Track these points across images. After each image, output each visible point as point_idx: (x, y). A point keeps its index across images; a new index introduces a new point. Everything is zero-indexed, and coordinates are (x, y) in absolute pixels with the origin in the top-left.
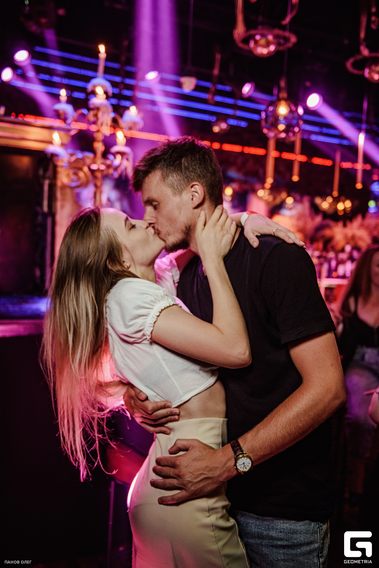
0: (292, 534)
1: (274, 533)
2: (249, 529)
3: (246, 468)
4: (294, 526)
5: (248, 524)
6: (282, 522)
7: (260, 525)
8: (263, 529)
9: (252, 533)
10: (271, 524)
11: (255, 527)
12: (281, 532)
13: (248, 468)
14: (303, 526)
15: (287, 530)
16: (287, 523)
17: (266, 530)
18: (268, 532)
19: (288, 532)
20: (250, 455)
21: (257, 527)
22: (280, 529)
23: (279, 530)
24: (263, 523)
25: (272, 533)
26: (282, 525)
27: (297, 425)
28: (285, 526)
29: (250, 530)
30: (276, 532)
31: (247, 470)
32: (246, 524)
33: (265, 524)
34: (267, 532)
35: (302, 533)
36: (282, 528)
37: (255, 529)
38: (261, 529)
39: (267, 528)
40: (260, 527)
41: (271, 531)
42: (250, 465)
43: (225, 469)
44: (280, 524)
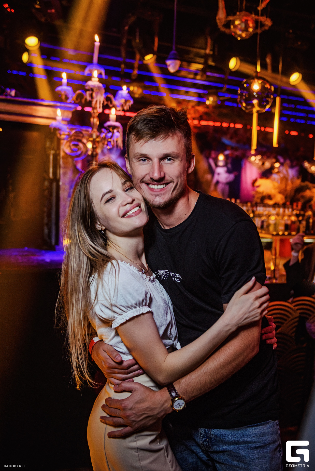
0: (262, 436)
1: (248, 438)
2: (226, 439)
3: (180, 407)
4: (263, 430)
5: (225, 436)
6: (253, 429)
7: (235, 435)
8: (238, 437)
9: (230, 442)
10: (244, 432)
11: (232, 437)
12: (254, 437)
13: (182, 407)
14: (270, 428)
15: (258, 434)
16: (258, 428)
17: (241, 438)
18: (244, 439)
19: (260, 436)
20: (184, 397)
21: (233, 436)
22: (252, 434)
23: (252, 436)
24: (238, 433)
25: (246, 439)
26: (254, 431)
27: (222, 373)
28: (256, 431)
29: (228, 440)
30: (250, 437)
31: (181, 409)
32: (223, 436)
33: (240, 433)
34: (242, 439)
35: (269, 434)
36: (255, 434)
37: (232, 438)
38: (237, 438)
39: (241, 435)
40: (236, 437)
41: (245, 438)
42: (183, 405)
43: (162, 408)
44: (252, 430)
